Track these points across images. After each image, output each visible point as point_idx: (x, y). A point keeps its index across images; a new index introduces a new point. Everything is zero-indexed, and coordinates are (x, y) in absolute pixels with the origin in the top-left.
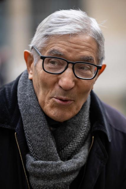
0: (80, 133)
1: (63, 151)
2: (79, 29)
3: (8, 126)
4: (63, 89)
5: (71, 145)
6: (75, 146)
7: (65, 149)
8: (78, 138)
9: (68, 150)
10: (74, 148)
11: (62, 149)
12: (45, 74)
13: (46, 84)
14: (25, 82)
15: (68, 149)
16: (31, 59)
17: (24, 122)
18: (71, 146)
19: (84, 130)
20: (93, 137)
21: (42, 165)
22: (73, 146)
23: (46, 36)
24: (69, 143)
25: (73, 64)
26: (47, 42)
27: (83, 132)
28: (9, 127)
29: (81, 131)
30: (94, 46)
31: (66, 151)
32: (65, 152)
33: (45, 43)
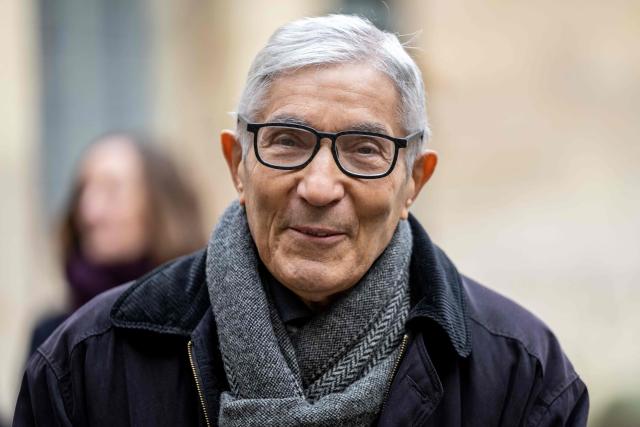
0: (369, 337)
1: (319, 381)
2: (345, 51)
3: (175, 328)
4: (311, 205)
5: (341, 368)
6: (351, 368)
7: (324, 376)
8: (361, 348)
9: (332, 378)
10: (350, 374)
11: (317, 378)
12: (263, 172)
13: (267, 197)
14: (228, 218)
15: (334, 376)
16: (238, 153)
17: (215, 309)
18: (340, 370)
19: (382, 328)
20: (406, 336)
21: (245, 409)
22: (346, 369)
23: (265, 77)
24: (337, 363)
25: (333, 138)
26: (268, 95)
27: (378, 334)
28: (176, 330)
29: (373, 333)
30: (388, 93)
31: (328, 382)
32: (323, 384)
33: (262, 99)
